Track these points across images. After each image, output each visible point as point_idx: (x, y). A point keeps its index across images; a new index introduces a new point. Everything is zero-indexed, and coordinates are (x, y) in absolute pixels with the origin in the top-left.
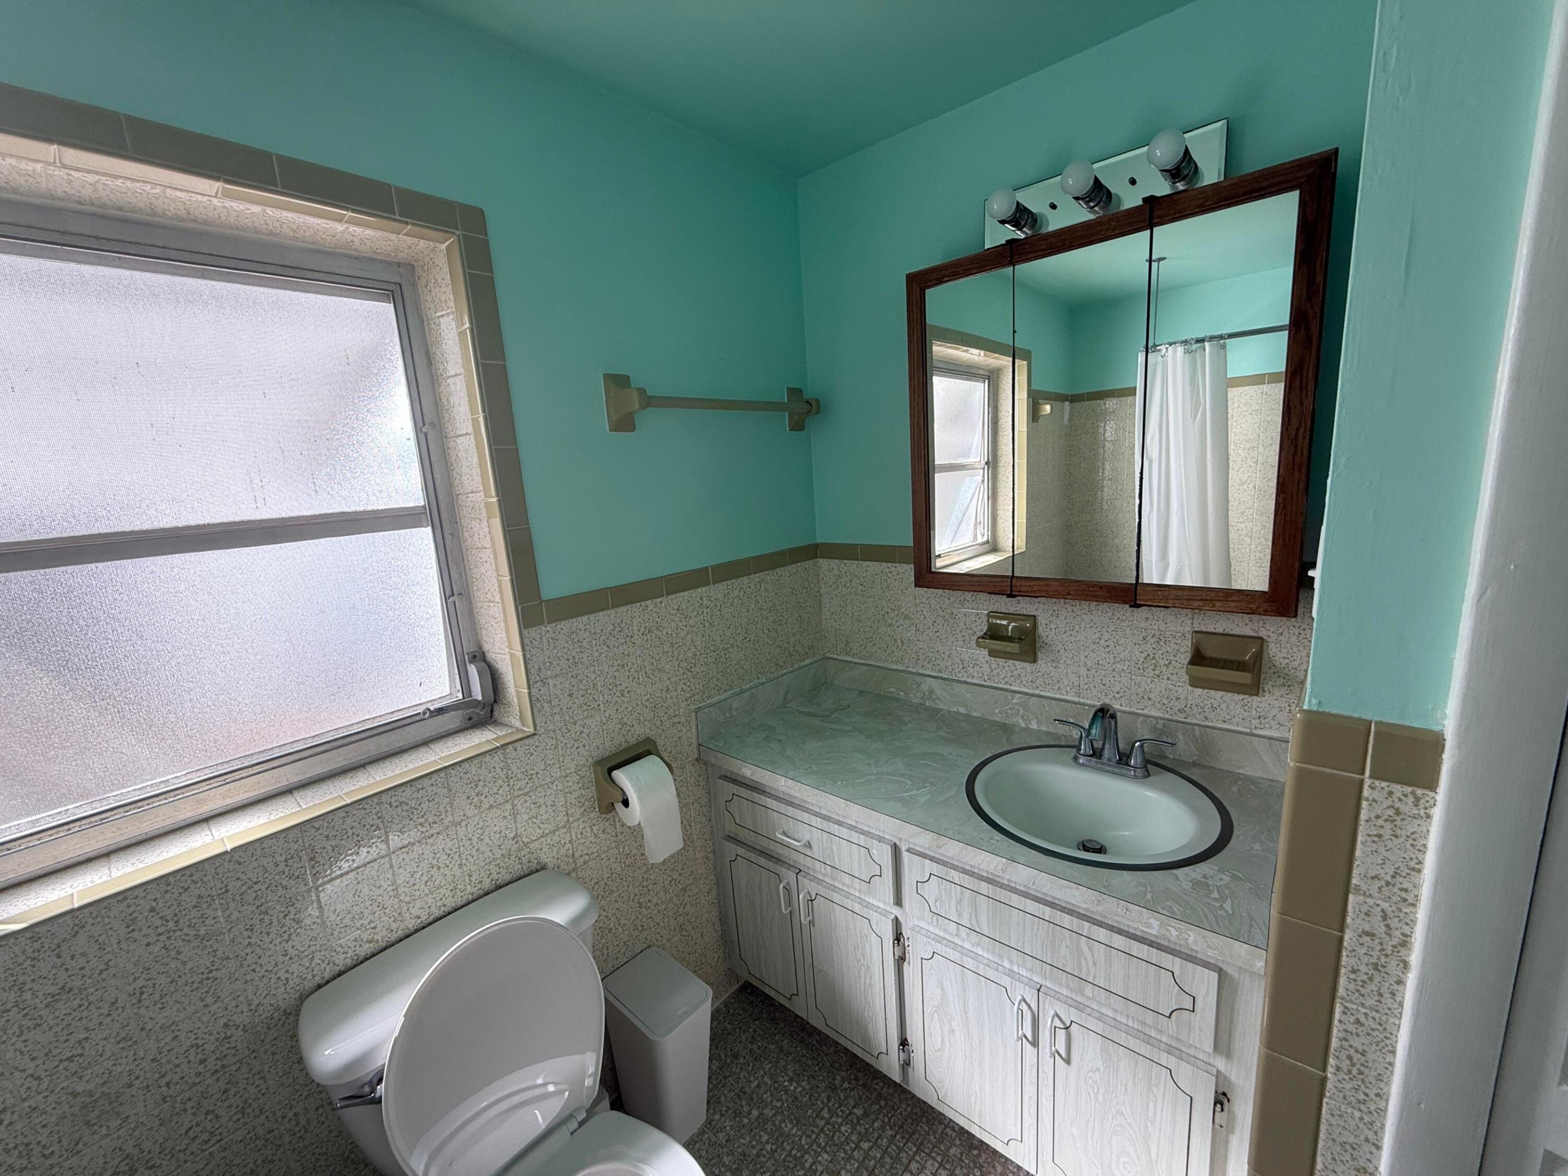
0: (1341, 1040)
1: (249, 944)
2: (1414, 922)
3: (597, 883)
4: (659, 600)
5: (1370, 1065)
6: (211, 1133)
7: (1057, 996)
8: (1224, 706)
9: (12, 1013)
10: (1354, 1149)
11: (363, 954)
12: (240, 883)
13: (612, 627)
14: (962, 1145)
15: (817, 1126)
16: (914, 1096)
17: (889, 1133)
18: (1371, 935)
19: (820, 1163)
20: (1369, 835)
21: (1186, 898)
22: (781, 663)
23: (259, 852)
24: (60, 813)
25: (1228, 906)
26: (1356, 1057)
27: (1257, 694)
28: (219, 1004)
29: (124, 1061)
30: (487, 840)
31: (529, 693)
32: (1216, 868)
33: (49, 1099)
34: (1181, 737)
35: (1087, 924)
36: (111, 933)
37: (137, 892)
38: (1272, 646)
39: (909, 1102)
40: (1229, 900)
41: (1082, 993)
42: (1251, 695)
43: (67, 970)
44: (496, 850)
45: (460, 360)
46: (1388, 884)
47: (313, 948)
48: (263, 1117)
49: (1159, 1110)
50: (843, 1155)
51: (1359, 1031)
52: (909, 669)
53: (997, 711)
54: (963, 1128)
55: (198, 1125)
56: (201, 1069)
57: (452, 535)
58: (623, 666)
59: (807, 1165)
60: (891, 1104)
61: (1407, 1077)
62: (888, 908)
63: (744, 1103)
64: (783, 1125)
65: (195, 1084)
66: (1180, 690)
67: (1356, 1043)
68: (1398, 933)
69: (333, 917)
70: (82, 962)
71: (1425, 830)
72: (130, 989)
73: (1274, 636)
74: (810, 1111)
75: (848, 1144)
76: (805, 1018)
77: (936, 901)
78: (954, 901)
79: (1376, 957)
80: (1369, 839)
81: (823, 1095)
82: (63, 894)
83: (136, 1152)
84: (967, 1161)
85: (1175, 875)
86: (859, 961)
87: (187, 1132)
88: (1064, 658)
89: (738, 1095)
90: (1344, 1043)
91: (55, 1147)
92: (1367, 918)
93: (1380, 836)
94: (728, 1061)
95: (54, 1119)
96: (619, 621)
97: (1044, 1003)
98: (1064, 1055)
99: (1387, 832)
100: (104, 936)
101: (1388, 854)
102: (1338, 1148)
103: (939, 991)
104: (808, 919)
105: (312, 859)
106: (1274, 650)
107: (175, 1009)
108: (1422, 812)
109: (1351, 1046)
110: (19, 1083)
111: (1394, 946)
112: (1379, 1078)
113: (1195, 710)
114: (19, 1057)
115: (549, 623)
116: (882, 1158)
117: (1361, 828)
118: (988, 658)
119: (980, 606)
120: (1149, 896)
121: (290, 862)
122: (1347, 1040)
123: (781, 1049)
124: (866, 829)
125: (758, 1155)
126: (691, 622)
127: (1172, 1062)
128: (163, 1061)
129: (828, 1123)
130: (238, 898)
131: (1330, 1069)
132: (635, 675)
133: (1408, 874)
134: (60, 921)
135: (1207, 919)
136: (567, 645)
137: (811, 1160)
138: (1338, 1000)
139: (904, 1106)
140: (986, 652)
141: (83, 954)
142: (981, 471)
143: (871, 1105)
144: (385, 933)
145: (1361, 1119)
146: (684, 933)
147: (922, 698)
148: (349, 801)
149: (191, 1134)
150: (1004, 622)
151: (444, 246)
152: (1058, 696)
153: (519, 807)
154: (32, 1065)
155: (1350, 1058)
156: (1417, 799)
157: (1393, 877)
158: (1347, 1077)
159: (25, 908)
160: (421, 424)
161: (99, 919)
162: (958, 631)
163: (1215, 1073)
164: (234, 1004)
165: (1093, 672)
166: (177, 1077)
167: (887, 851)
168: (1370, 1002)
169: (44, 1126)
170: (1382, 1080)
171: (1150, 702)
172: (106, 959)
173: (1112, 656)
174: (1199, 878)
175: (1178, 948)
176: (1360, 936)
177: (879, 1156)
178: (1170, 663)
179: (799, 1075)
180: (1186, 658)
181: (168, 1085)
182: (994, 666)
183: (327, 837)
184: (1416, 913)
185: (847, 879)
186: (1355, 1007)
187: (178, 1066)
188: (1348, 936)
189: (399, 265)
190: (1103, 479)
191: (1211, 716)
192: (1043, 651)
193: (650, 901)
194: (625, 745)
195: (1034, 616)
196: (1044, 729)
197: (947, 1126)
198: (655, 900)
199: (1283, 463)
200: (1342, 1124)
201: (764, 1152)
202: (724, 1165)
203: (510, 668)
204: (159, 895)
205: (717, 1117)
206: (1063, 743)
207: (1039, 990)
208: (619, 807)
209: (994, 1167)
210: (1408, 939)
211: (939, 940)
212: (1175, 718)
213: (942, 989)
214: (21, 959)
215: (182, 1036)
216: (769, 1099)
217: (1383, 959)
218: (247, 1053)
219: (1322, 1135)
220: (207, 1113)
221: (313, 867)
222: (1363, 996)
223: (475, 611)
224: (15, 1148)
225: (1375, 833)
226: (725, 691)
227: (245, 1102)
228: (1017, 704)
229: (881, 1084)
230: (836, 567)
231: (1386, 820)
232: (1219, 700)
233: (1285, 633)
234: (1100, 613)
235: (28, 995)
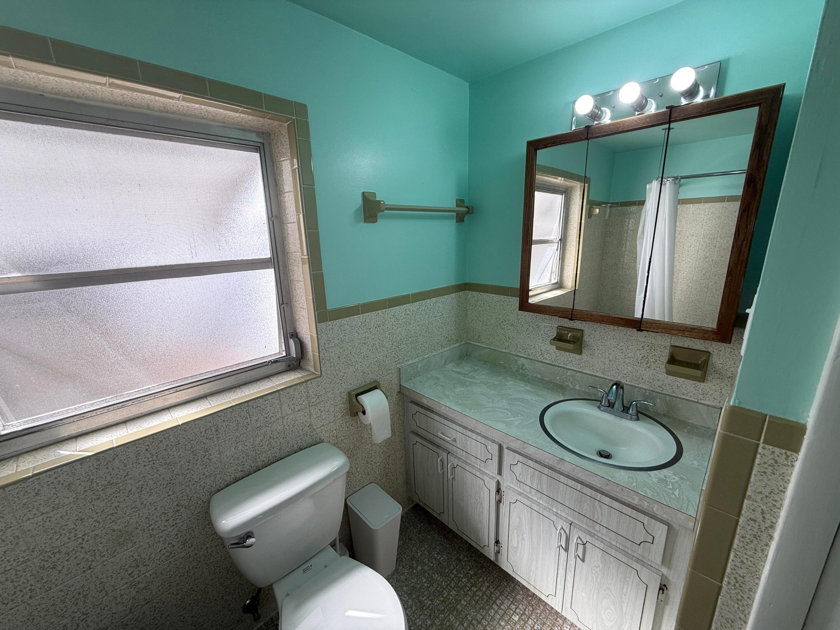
0: (732, 569)
1: (188, 468)
2: (778, 517)
3: (347, 450)
4: (384, 310)
5: (746, 583)
6: (171, 553)
7: (580, 528)
8: (684, 386)
9: (88, 492)
10: (732, 622)
11: (238, 477)
12: (185, 440)
13: (360, 324)
14: (523, 594)
15: (450, 578)
16: (500, 568)
17: (487, 584)
18: (755, 521)
19: (451, 595)
20: (759, 472)
21: (654, 486)
22: (444, 345)
23: (193, 426)
24: (103, 400)
25: (677, 493)
26: (739, 579)
27: (703, 382)
28: (175, 495)
29: (134, 517)
30: (296, 426)
31: (319, 355)
32: (672, 472)
33: (103, 532)
34: (658, 401)
35: (599, 495)
36: (129, 459)
37: (140, 441)
38: (714, 356)
39: (498, 571)
40: (678, 490)
41: (593, 528)
42: (700, 382)
43: (111, 475)
44: (301, 432)
45: (292, 185)
46: (766, 497)
47: (216, 472)
48: (192, 548)
49: (629, 590)
50: (463, 593)
51: (742, 566)
52: (512, 352)
53: (558, 378)
54: (524, 586)
55: (165, 548)
56: (166, 524)
57: (284, 273)
58: (365, 343)
59: (445, 596)
60: (488, 570)
61: (765, 591)
62: (494, 476)
63: (414, 562)
64: (433, 575)
65: (164, 530)
66: (660, 376)
67: (740, 572)
68: (769, 522)
69: (225, 458)
70: (117, 472)
71: (790, 472)
72: (137, 485)
73: (716, 352)
74: (447, 570)
75: (465, 587)
76: (446, 524)
77: (520, 475)
78: (529, 476)
79: (755, 531)
80: (758, 473)
81: (454, 563)
82: (108, 440)
83: (139, 558)
84: (525, 602)
85: (649, 474)
86: (477, 500)
87: (160, 551)
88: (597, 354)
89: (411, 558)
90: (733, 571)
91: (106, 553)
92: (753, 512)
93: (765, 473)
94: (407, 541)
95: (105, 540)
96: (364, 320)
97: (573, 531)
98: (581, 557)
99: (769, 471)
100: (126, 461)
101: (768, 482)
102: (724, 621)
103: (518, 520)
104: (452, 477)
105: (217, 431)
106: (715, 359)
107: (156, 496)
108: (789, 463)
109: (737, 573)
110: (91, 523)
111: (766, 528)
112: (750, 590)
113: (668, 387)
114: (91, 512)
115: (330, 321)
116: (482, 596)
117: (755, 467)
118: (555, 350)
119: (553, 323)
120: (634, 484)
121: (207, 431)
122: (735, 570)
123: (434, 538)
124: (485, 435)
125: (420, 588)
126: (400, 322)
127: (638, 567)
128: (151, 519)
129: (456, 576)
130: (183, 447)
131: (724, 583)
132: (371, 348)
133: (778, 493)
134: (108, 452)
135: (665, 499)
136: (338, 332)
137: (447, 593)
138: (732, 550)
139: (495, 572)
140: (554, 347)
141: (118, 468)
142: (557, 244)
143: (478, 570)
144: (248, 467)
145: (738, 608)
146: (388, 477)
147: (518, 368)
148: (234, 404)
149: (162, 553)
150: (566, 332)
151: (286, 124)
152: (592, 373)
153: (312, 411)
154: (96, 515)
155: (736, 578)
156: (788, 457)
157: (770, 494)
158: (733, 588)
159: (91, 445)
160: (270, 216)
161: (124, 453)
162: (540, 335)
163: (661, 575)
164: (181, 495)
165: (613, 362)
166: (156, 526)
167: (496, 448)
168: (749, 553)
169: (101, 543)
170: (752, 591)
171: (643, 381)
172: (127, 471)
173: (624, 355)
174: (662, 477)
175: (647, 511)
176: (748, 520)
177: (481, 595)
178: (656, 361)
179: (442, 552)
180: (665, 359)
181: (152, 529)
182: (558, 355)
183: (224, 421)
184: (780, 512)
185: (473, 459)
186: (741, 554)
187: (157, 522)
188: (742, 519)
189: (263, 133)
190: (625, 251)
191: (677, 391)
192: (586, 349)
193: (372, 461)
194: (364, 383)
195: (583, 330)
196: (583, 390)
197: (516, 584)
198: (374, 461)
199: (732, 260)
200: (728, 609)
201: (424, 587)
202: (404, 591)
203: (310, 342)
204: (150, 444)
205: (401, 568)
206: (593, 398)
207: (571, 524)
208: (360, 414)
209: (539, 607)
210: (774, 525)
211: (520, 494)
212: (656, 390)
213: (520, 519)
214: (92, 468)
215: (159, 508)
216: (427, 562)
217: (759, 533)
218: (186, 518)
219: (717, 613)
220: (169, 544)
221: (217, 434)
222: (746, 549)
223: (294, 312)
224: (89, 551)
225: (763, 471)
226: (415, 358)
227: (185, 540)
228: (569, 376)
229: (483, 561)
230: (476, 296)
231: (769, 465)
232: (681, 383)
233: (723, 351)
234: (619, 331)
235: (94, 485)
